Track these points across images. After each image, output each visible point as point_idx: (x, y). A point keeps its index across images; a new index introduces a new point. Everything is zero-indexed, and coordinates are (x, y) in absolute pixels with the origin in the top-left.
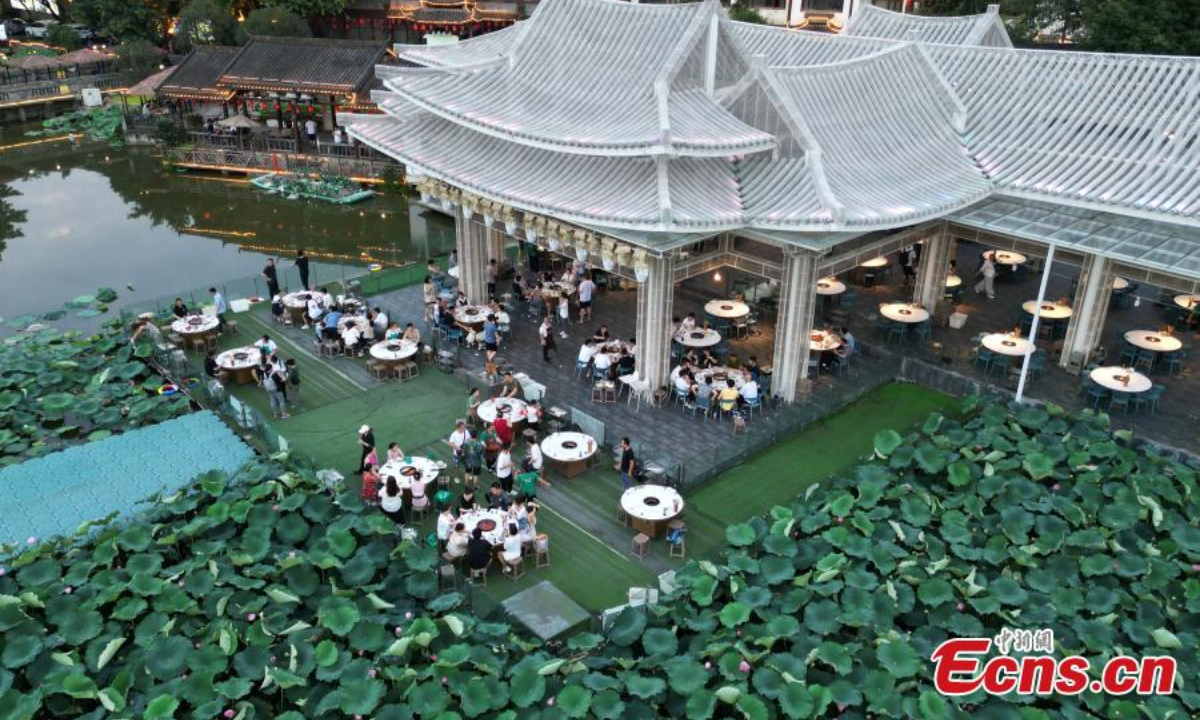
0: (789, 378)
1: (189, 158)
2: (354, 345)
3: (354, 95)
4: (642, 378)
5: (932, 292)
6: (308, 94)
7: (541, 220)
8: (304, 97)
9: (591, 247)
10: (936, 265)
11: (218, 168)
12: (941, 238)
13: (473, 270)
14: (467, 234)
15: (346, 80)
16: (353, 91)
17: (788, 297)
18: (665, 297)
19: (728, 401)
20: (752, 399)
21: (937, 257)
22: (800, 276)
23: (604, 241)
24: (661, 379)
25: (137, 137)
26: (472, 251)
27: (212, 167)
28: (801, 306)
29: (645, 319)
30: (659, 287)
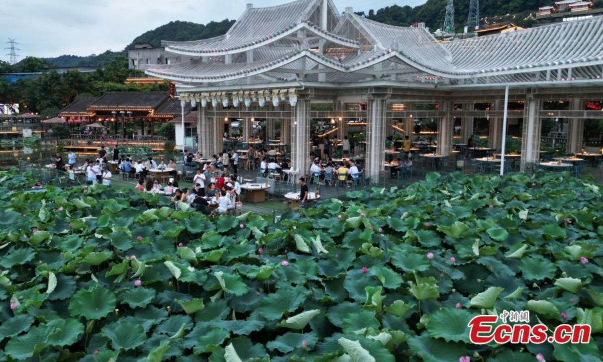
0: (375, 169)
1: (69, 144)
2: (140, 172)
3: (153, 110)
4: (295, 169)
5: (445, 148)
6: (130, 111)
7: (241, 92)
8: (128, 112)
9: (266, 96)
10: (446, 133)
11: (82, 147)
12: (447, 119)
13: (206, 143)
14: (203, 123)
15: (149, 105)
16: (152, 108)
17: (371, 131)
18: (306, 125)
19: (342, 175)
20: (355, 175)
21: (446, 129)
22: (377, 110)
23: (274, 91)
24: (305, 171)
25: (46, 142)
26: (206, 132)
27: (80, 147)
28: (378, 126)
29: (296, 136)
30: (303, 116)
